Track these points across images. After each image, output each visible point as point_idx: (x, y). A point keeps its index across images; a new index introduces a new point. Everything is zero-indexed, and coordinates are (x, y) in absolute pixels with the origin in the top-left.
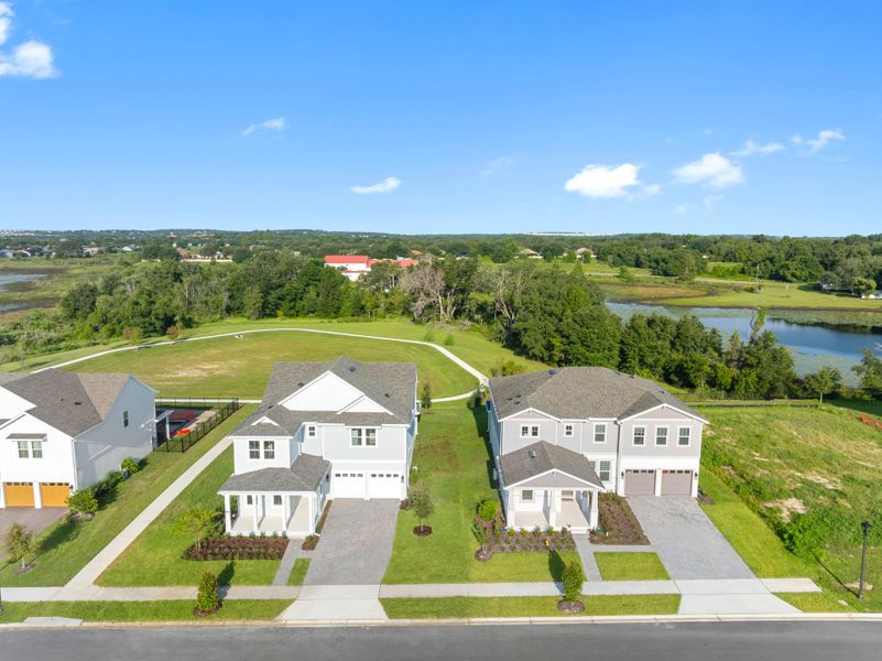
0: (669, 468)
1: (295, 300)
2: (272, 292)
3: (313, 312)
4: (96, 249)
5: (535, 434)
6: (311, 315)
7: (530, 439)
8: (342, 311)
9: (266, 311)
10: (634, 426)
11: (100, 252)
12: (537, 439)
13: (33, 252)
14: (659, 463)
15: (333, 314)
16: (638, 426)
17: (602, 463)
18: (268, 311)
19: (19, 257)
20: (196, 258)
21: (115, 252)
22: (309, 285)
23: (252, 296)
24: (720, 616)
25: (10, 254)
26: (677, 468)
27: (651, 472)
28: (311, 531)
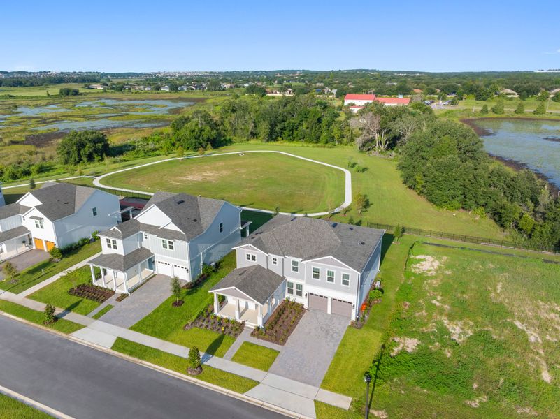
0: (338, 298)
1: (292, 130)
2: (278, 124)
3: (303, 138)
4: (229, 85)
5: (254, 260)
6: (302, 140)
7: (251, 263)
8: (320, 139)
9: (272, 136)
10: (313, 267)
11: (231, 87)
12: (255, 263)
13: (196, 87)
14: (331, 294)
15: (314, 141)
16: (315, 267)
17: (297, 285)
18: (274, 137)
19: (190, 90)
20: (276, 93)
21: (240, 87)
22: (303, 121)
23: (264, 127)
24: (265, 404)
25: (185, 89)
26: (343, 299)
27: (325, 297)
28: (125, 291)
